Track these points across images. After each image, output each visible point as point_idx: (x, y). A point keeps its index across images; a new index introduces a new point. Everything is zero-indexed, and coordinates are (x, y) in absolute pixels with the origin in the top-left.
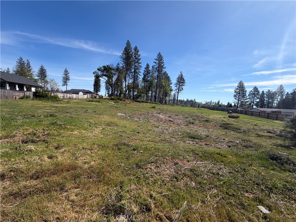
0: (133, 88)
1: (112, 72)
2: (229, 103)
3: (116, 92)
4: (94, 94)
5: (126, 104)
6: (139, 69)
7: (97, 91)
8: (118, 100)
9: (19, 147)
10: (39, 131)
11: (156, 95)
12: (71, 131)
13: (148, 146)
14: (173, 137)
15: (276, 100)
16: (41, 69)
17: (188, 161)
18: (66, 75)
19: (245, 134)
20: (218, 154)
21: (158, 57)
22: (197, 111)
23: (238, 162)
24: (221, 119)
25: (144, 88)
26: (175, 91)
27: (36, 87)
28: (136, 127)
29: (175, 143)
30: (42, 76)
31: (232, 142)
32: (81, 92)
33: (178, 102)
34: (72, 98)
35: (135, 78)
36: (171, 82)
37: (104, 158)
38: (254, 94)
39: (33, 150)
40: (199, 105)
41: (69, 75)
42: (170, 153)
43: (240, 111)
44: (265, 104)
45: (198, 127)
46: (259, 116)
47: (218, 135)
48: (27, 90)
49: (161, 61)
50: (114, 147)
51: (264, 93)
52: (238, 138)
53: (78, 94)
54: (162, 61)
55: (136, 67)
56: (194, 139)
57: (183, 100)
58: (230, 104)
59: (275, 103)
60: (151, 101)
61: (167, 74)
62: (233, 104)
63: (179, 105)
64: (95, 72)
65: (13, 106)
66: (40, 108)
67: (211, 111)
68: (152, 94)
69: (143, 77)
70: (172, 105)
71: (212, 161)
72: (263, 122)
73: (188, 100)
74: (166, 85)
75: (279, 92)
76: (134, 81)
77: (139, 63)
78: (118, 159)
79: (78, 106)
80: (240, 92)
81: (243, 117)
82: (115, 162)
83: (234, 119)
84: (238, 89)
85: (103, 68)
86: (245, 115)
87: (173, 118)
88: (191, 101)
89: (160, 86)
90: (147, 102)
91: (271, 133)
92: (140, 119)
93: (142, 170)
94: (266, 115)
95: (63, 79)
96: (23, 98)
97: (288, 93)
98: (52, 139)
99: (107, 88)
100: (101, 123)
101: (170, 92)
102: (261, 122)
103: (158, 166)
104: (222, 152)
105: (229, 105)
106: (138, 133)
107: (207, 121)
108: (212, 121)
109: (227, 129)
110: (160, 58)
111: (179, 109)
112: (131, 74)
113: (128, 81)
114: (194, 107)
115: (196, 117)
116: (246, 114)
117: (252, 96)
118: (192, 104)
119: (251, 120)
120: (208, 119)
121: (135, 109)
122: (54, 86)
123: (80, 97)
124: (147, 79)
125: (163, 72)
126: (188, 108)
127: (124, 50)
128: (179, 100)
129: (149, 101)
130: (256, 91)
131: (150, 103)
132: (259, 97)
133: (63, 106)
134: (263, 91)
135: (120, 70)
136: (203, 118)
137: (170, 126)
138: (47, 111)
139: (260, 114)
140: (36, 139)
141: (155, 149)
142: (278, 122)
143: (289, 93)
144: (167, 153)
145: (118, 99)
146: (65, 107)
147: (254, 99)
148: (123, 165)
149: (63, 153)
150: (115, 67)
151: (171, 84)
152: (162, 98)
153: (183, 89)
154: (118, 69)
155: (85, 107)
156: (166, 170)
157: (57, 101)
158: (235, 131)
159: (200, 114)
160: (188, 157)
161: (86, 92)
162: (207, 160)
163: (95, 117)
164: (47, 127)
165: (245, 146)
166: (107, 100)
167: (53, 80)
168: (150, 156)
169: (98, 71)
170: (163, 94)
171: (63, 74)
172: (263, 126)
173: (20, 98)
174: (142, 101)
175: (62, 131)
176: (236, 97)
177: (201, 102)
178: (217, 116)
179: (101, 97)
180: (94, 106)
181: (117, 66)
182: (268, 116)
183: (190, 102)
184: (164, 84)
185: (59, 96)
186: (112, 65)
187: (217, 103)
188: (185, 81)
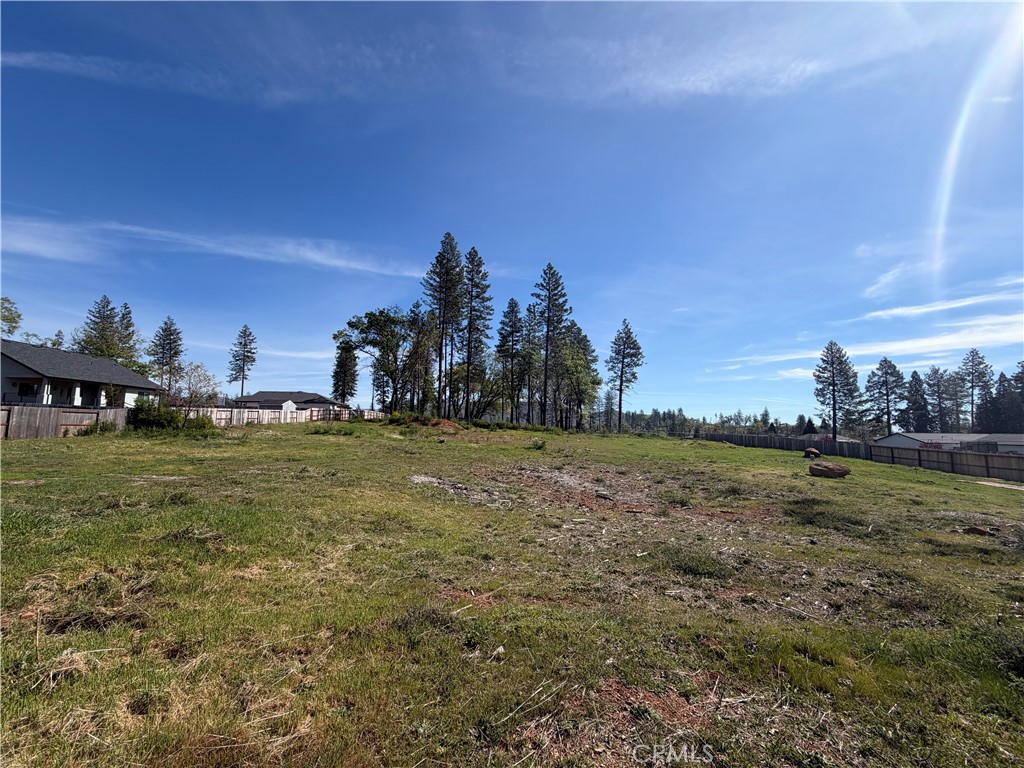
0: (468, 380)
1: (396, 330)
2: (801, 418)
3: (408, 396)
4: (334, 404)
5: (442, 438)
6: (484, 318)
7: (343, 396)
8: (414, 424)
9: (30, 660)
10: (120, 572)
11: (546, 401)
12: (239, 566)
13: (522, 623)
14: (615, 572)
15: (966, 400)
16: (164, 330)
17: (686, 695)
18: (245, 344)
19: (884, 540)
20: (799, 651)
21: (545, 279)
22: (692, 453)
23: (885, 690)
24: (784, 481)
25: (504, 377)
26: (610, 385)
27: (141, 391)
28: (477, 529)
29: (626, 597)
30: (163, 353)
31: (843, 585)
32: (290, 402)
33: (623, 420)
34: (259, 423)
35: (473, 347)
36: (594, 354)
37: (350, 698)
38: (885, 383)
39: (79, 671)
40: (697, 431)
41: (253, 345)
42: (610, 655)
43: (845, 446)
44: (934, 417)
45: (703, 518)
46: (920, 465)
47: (786, 553)
48: (110, 405)
49: (556, 289)
50: (394, 636)
51: (920, 380)
52: (863, 567)
53: (281, 408)
54: (559, 289)
55: (475, 310)
56: (695, 575)
57: (638, 412)
58: (807, 420)
59: (965, 412)
60: (528, 420)
61: (579, 330)
62: (817, 422)
63: (626, 432)
64: (340, 333)
65: (51, 466)
66: (144, 468)
67: (743, 449)
68: (531, 396)
69: (498, 343)
70: (604, 432)
71: (783, 689)
72: (942, 490)
73: (656, 413)
74: (576, 367)
75: (972, 373)
76: (469, 358)
77: (485, 300)
78: (405, 699)
79: (277, 453)
80: (833, 381)
81: (863, 469)
82: (396, 711)
83: (830, 482)
84: (825, 369)
85: (366, 321)
86: (869, 462)
87: (610, 486)
88: (669, 416)
89: (556, 369)
90: (514, 428)
91: (982, 533)
92: (490, 494)
93: (502, 753)
94: (945, 458)
95: (233, 360)
96: (92, 432)
97: (1002, 375)
98: (163, 606)
99: (379, 384)
100: (352, 520)
101: (594, 389)
102: (933, 489)
103: (566, 730)
104: (813, 642)
105: (805, 426)
106: (486, 558)
107: (734, 491)
108: (751, 493)
109: (811, 523)
110: (552, 282)
111: (630, 449)
112: (459, 336)
113: (449, 358)
114: (682, 437)
115: (694, 478)
116: (869, 456)
117: (880, 392)
118: (673, 425)
119: (893, 484)
120: (736, 485)
121: (473, 456)
122: (200, 387)
123: (285, 419)
124: (513, 349)
125: (563, 324)
126: (659, 443)
127: (434, 261)
128: (627, 414)
129: (523, 423)
130: (892, 374)
131: (526, 429)
132: (906, 394)
133: (225, 455)
134: (915, 373)
135: (423, 324)
136: (720, 481)
137: (604, 519)
138: (167, 478)
139: (922, 458)
140: (103, 609)
141: (551, 637)
142: (998, 485)
143: (1009, 376)
144: (601, 657)
145: (416, 420)
146: (229, 458)
147: (888, 401)
148: (424, 727)
149: (193, 678)
150: (405, 314)
151: (595, 360)
152: (568, 411)
153: (635, 378)
154: (414, 321)
155: (298, 457)
156: (600, 750)
157: (206, 437)
158: (846, 532)
159: (706, 464)
160: (682, 673)
161: (305, 401)
162: (759, 681)
163: (329, 497)
164: (154, 554)
165: (898, 605)
166: (375, 426)
167: (198, 367)
168: (531, 677)
169: (349, 331)
170: (571, 395)
171: (235, 345)
172: (944, 506)
173: (80, 434)
174: (498, 425)
175: (205, 568)
176: (824, 396)
177: (704, 419)
178: (768, 470)
179: (357, 416)
180: (332, 451)
181: (412, 312)
182: (952, 463)
183: (664, 419)
184: (569, 363)
185: (214, 419)
186: (397, 310)
187: (759, 418)
188: (639, 348)
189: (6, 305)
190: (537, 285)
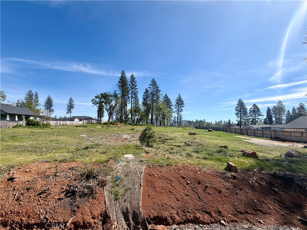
1: (109, 98)
7: (100, 117)
16: (48, 99)
18: (71, 103)
21: (152, 83)
27: (35, 117)
30: (48, 106)
32: (77, 119)
34: (66, 125)
36: (172, 104)
38: (254, 111)
41: (73, 103)
49: (155, 86)
51: (270, 110)
53: (74, 121)
55: (133, 92)
57: (191, 121)
61: (168, 97)
64: (93, 99)
69: (142, 101)
77: (136, 89)
80: (240, 110)
84: (238, 107)
85: (100, 96)
90: (141, 125)
95: (67, 107)
96: (16, 127)
97: (294, 108)
101: (172, 114)
110: (154, 84)
117: (253, 113)
124: (147, 103)
130: (256, 108)
134: (269, 107)
145: (111, 123)
147: (255, 116)
150: (112, 94)
151: (172, 106)
153: (182, 110)
154: (115, 96)
169: (96, 99)
171: (68, 103)
173: (13, 127)
176: (238, 115)
177: (211, 122)
181: (114, 93)
183: (200, 123)
185: (52, 124)
186: (110, 92)
187: (228, 122)
188: (183, 102)
189: (2, 93)
190: (149, 85)
